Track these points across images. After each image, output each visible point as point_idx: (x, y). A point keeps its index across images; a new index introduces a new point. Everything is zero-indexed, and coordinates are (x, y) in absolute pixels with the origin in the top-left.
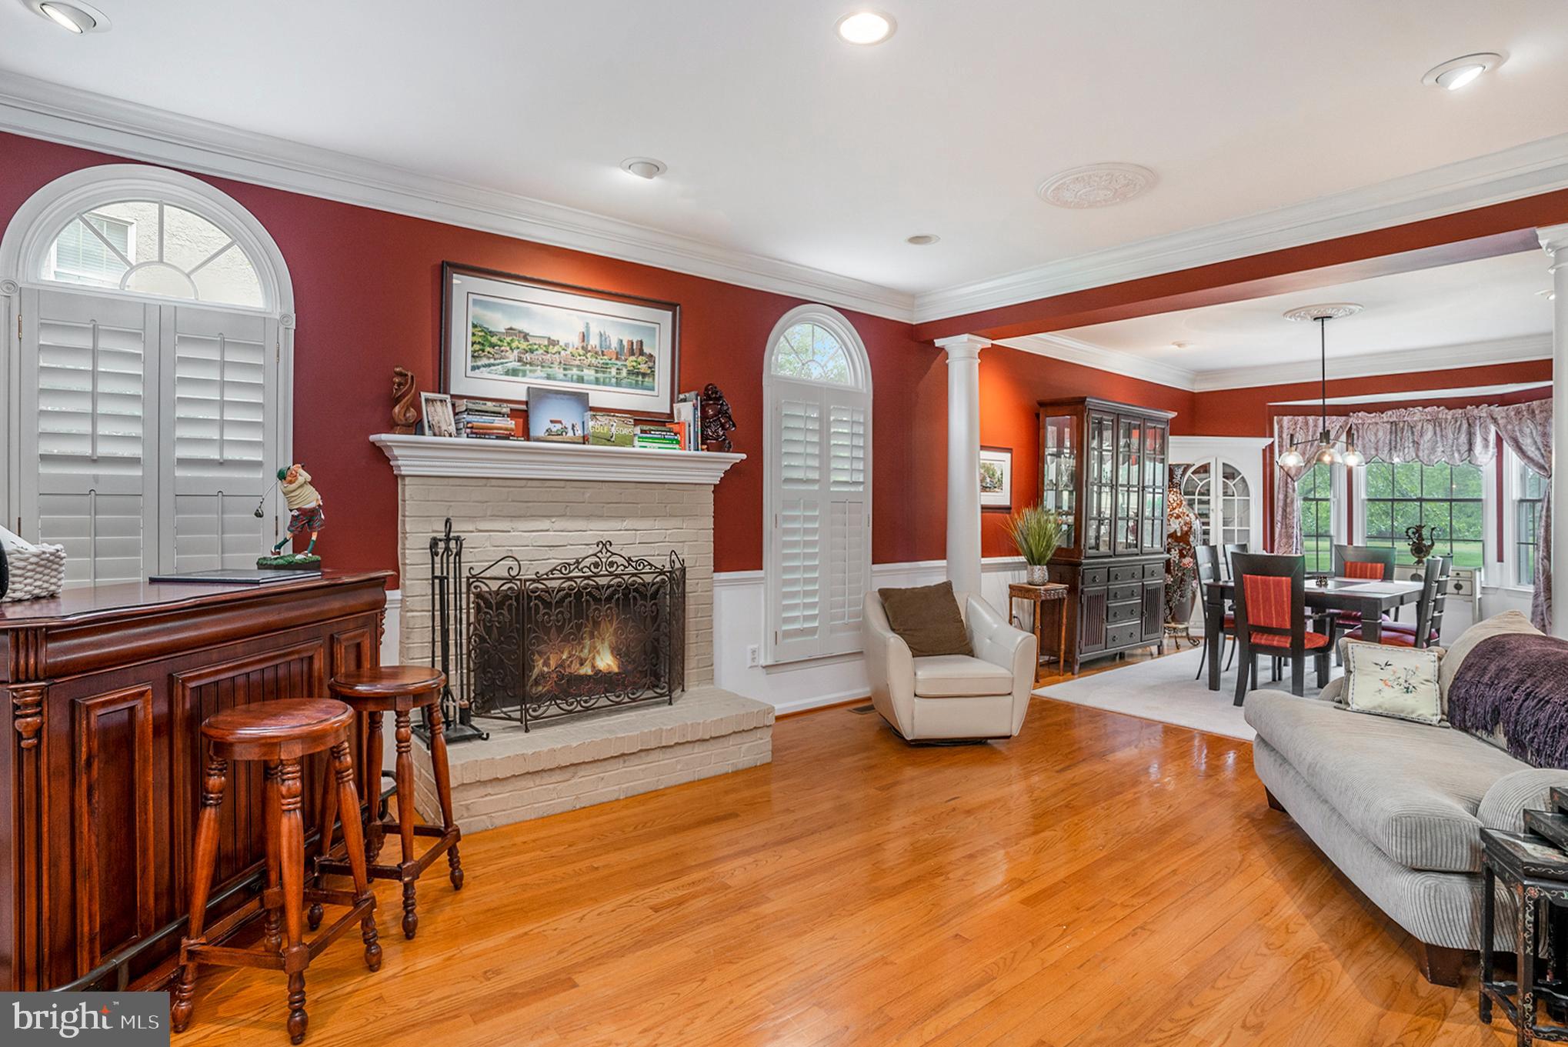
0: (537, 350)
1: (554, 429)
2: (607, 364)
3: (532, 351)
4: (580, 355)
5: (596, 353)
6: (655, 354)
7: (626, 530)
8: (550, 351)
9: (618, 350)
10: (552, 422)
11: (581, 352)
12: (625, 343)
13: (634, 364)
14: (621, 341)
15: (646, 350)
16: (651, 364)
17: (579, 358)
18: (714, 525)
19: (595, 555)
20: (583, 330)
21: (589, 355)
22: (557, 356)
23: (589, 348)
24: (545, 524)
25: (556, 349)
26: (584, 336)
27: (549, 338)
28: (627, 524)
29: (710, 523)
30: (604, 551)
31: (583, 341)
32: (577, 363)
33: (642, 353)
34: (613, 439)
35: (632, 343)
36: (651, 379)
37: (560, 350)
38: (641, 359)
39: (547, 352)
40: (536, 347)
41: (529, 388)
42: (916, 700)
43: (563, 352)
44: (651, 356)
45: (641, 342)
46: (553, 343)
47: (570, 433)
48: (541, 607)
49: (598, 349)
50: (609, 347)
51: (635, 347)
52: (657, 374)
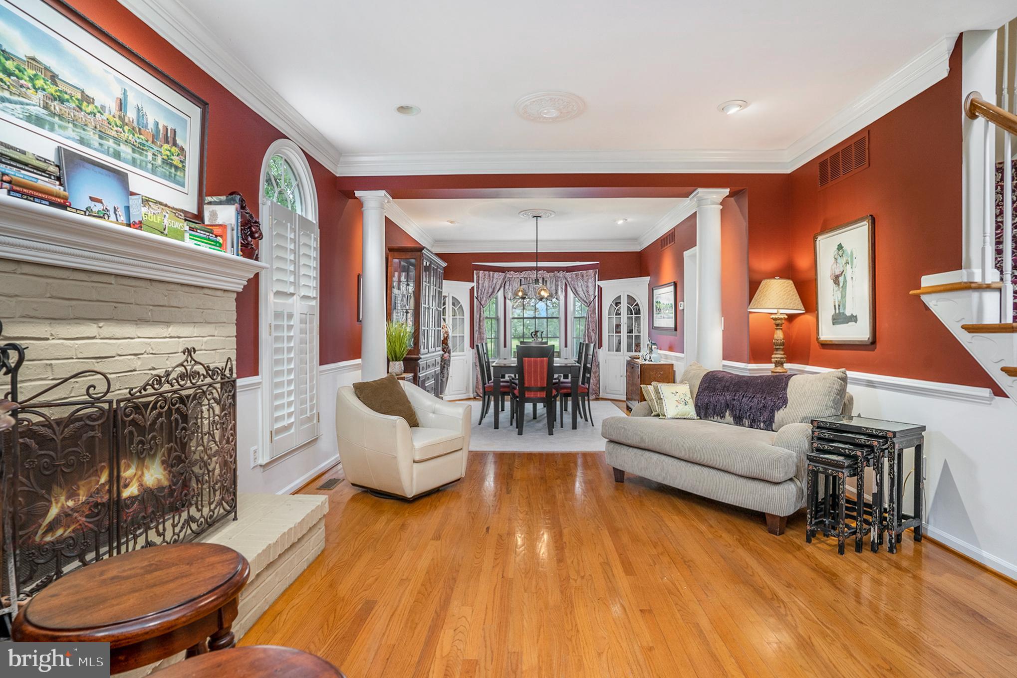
0: (68, 101)
1: (95, 209)
2: (144, 145)
3: (62, 101)
4: (117, 126)
5: (133, 129)
6: (186, 148)
7: (171, 337)
8: (83, 108)
9: (154, 132)
10: (92, 199)
11: (119, 123)
12: (161, 127)
13: (168, 153)
14: (157, 123)
15: (179, 141)
16: (182, 158)
17: (115, 128)
18: (237, 332)
19: (182, 365)
20: (121, 97)
21: (126, 128)
22: (91, 117)
23: (127, 121)
24: (90, 329)
25: (90, 108)
26: (121, 104)
27: (83, 92)
29: (233, 330)
30: (189, 359)
31: (121, 110)
32: (114, 134)
33: (175, 144)
35: (167, 129)
37: (95, 111)
38: (174, 149)
39: (81, 109)
40: (67, 97)
41: (59, 148)
42: (415, 465)
43: (98, 115)
44: (182, 149)
45: (175, 131)
46: (87, 99)
47: (113, 217)
49: (135, 124)
50: (146, 127)
51: (169, 135)
52: (187, 169)
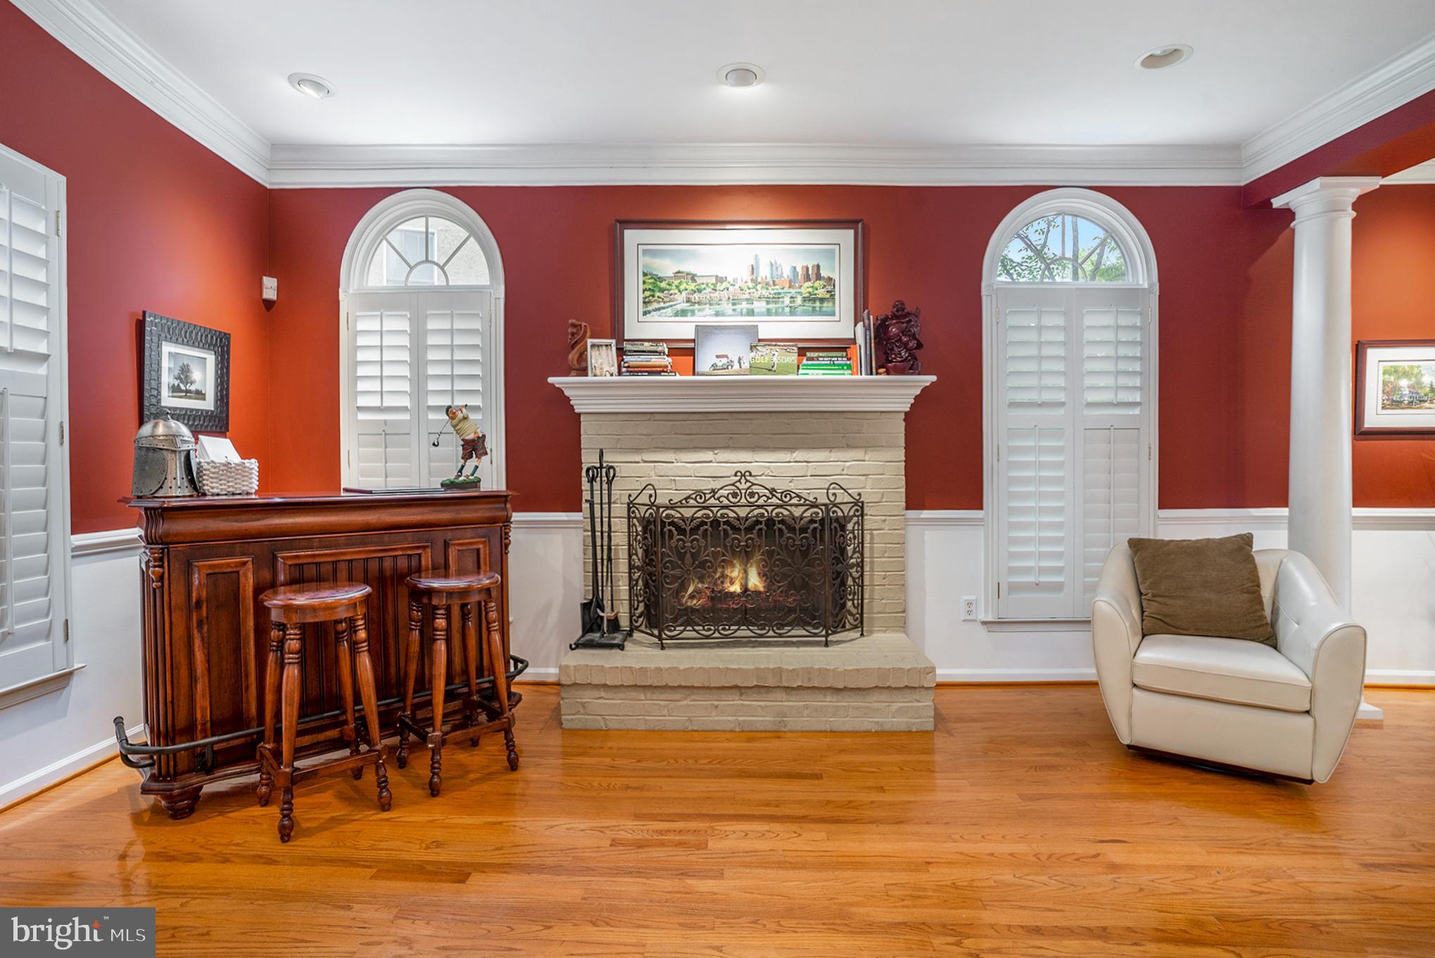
0: (705, 289)
1: (720, 364)
2: (779, 293)
3: (700, 291)
4: (749, 289)
5: (767, 284)
6: (835, 276)
8: (717, 288)
9: (791, 277)
10: (717, 357)
11: (751, 285)
12: (799, 270)
13: (811, 290)
14: (795, 268)
15: (824, 273)
16: (830, 288)
17: (748, 291)
18: (906, 456)
19: (733, 485)
20: (753, 262)
21: (759, 287)
22: (726, 292)
23: (759, 280)
24: (708, 455)
25: (725, 285)
26: (753, 269)
27: (717, 276)
28: (798, 455)
29: (901, 454)
30: (743, 480)
31: (753, 273)
32: (747, 296)
33: (819, 277)
34: (775, 368)
35: (807, 268)
36: (831, 304)
37: (728, 285)
38: (817, 284)
39: (716, 290)
40: (703, 286)
41: (696, 326)
42: (1135, 691)
43: (731, 288)
44: (830, 279)
45: (818, 267)
46: (720, 280)
47: (736, 366)
48: (675, 533)
49: (769, 279)
50: (782, 276)
51: (810, 272)
52: (837, 297)
